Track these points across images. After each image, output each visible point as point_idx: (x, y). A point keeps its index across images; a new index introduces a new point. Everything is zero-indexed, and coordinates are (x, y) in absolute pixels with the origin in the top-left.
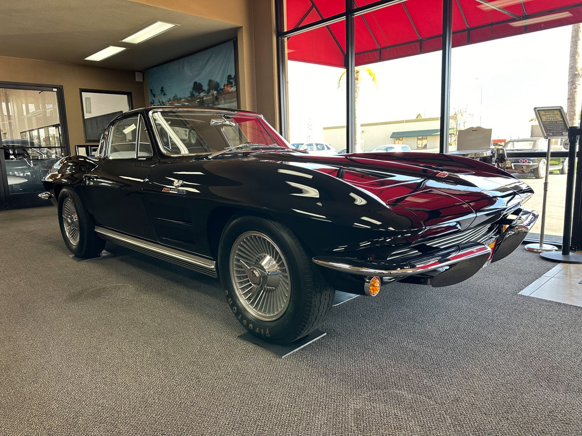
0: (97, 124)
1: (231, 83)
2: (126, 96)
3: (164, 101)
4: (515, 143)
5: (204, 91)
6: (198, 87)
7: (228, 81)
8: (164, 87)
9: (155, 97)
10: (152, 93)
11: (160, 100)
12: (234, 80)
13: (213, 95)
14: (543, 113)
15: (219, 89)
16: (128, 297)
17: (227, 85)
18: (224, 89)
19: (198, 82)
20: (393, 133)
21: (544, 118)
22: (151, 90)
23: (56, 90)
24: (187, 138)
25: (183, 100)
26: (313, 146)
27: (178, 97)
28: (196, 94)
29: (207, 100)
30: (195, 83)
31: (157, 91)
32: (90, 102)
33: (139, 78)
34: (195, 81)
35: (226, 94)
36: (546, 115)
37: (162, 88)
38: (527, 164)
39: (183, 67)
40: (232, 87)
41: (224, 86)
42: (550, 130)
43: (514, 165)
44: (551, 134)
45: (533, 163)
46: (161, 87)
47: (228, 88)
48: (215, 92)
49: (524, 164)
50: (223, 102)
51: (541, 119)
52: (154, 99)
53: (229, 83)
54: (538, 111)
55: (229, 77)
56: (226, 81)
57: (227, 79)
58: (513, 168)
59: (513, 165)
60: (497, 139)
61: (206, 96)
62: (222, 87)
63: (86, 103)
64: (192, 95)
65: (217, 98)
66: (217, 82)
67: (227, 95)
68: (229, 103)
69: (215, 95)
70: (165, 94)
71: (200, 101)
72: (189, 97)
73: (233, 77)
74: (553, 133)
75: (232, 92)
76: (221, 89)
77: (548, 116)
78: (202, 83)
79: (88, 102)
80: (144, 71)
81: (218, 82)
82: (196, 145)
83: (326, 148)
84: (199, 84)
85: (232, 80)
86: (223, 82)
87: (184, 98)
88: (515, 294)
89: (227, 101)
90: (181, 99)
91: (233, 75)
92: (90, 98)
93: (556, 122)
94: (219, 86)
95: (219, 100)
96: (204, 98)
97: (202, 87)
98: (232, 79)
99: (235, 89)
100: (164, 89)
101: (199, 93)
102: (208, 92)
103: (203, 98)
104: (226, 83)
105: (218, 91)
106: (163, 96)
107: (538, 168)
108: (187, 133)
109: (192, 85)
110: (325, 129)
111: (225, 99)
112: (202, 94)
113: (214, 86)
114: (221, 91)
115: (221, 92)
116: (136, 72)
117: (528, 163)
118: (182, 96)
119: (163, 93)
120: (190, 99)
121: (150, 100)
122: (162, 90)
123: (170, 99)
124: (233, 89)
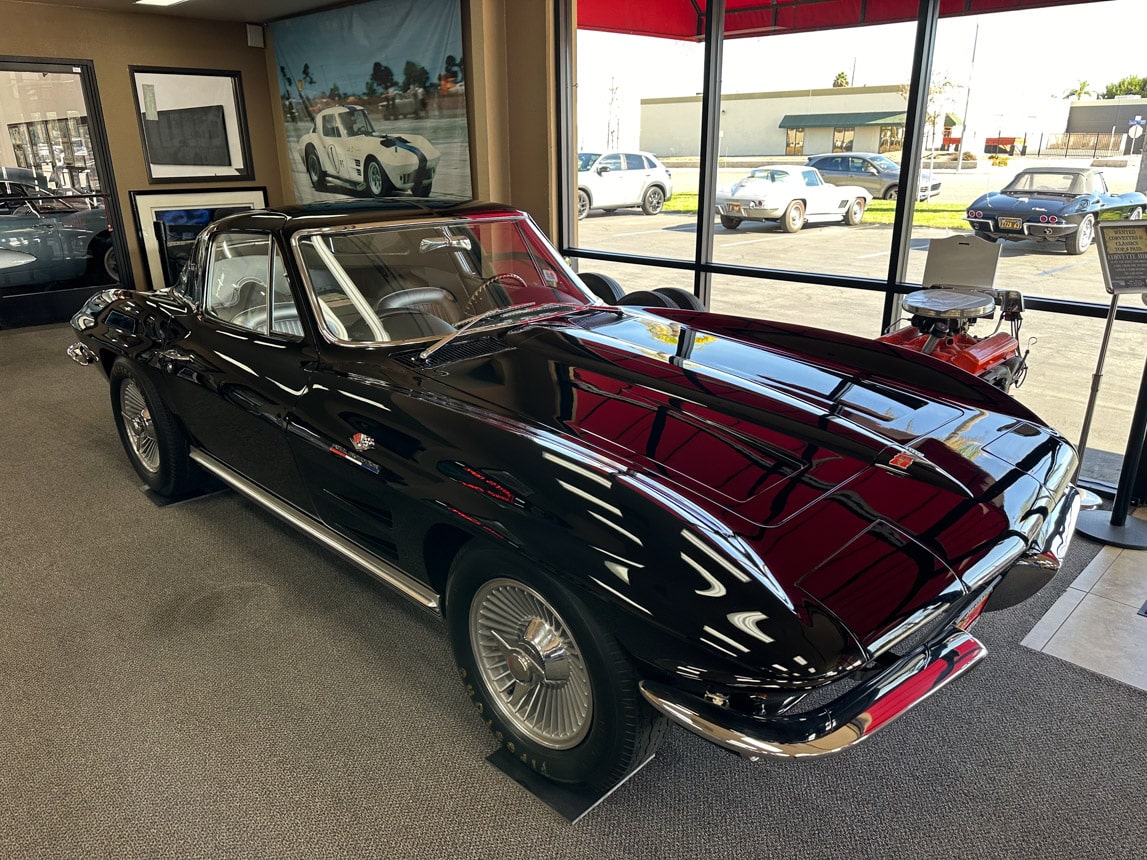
0: (170, 127)
1: (454, 75)
2: (229, 79)
3: (311, 97)
4: (1036, 176)
5: (395, 84)
6: (382, 75)
7: (447, 70)
8: (309, 65)
9: (290, 84)
10: (285, 75)
11: (303, 94)
12: (460, 67)
13: (415, 95)
14: (1110, 233)
15: (428, 84)
16: (268, 623)
17: (446, 78)
18: (440, 85)
19: (384, 64)
20: (786, 117)
21: (1112, 246)
22: (282, 69)
23: (79, 70)
24: (361, 179)
25: (351, 98)
26: (619, 158)
27: (341, 92)
28: (380, 90)
29: (404, 105)
30: (377, 65)
31: (296, 73)
32: (153, 94)
33: (254, 38)
34: (377, 60)
35: (444, 96)
36: (1116, 238)
37: (306, 67)
38: (1055, 226)
39: (350, 26)
40: (456, 83)
41: (440, 78)
42: (1121, 274)
43: (1029, 228)
44: (1123, 283)
45: (1066, 223)
46: (303, 66)
47: (449, 85)
48: (420, 90)
49: (1049, 225)
50: (437, 113)
51: (1106, 248)
52: (288, 88)
53: (451, 75)
54: (1102, 228)
55: (450, 60)
56: (444, 69)
57: (445, 65)
58: (1026, 232)
59: (1025, 225)
60: (997, 136)
61: (401, 97)
62: (435, 80)
63: (145, 98)
64: (371, 92)
65: (423, 104)
66: (423, 68)
67: (446, 99)
68: (450, 117)
69: (420, 97)
70: (311, 82)
71: (387, 106)
72: (364, 94)
73: (458, 61)
74: (1126, 281)
75: (455, 95)
76: (432, 85)
77: (1121, 242)
78: (391, 67)
79: (149, 95)
80: (265, 25)
81: (427, 68)
82: (382, 194)
83: (646, 163)
84: (386, 68)
85: (456, 69)
86: (436, 72)
87: (354, 95)
88: (1014, 644)
89: (445, 112)
90: (346, 96)
91: (458, 58)
92: (152, 86)
93: (1136, 255)
94: (428, 78)
95: (429, 107)
96: (397, 101)
97: (392, 75)
98: (457, 65)
99: (463, 87)
100: (310, 70)
101: (387, 88)
102: (405, 88)
103: (394, 99)
104: (443, 73)
105: (425, 88)
106: (308, 85)
107: (1076, 232)
108: (362, 168)
109: (369, 69)
110: (644, 102)
111: (440, 108)
112: (392, 91)
113: (416, 75)
114: (432, 90)
115: (430, 89)
116: (248, 26)
117: (1057, 223)
118: (349, 91)
119: (308, 79)
120: (365, 98)
121: (282, 92)
122: (306, 72)
123: (324, 93)
124: (459, 88)
